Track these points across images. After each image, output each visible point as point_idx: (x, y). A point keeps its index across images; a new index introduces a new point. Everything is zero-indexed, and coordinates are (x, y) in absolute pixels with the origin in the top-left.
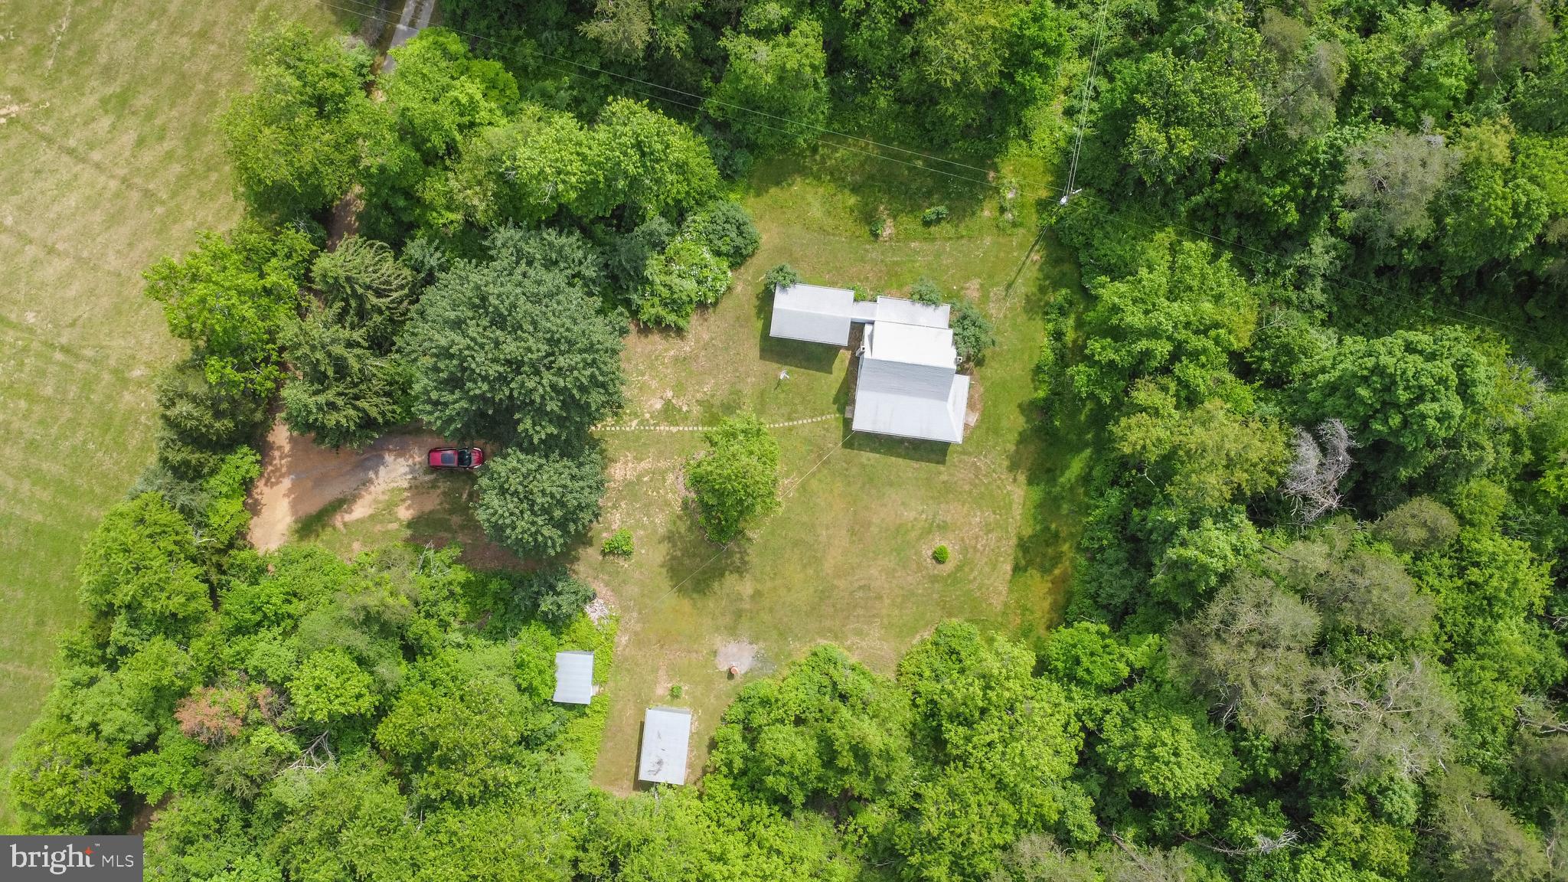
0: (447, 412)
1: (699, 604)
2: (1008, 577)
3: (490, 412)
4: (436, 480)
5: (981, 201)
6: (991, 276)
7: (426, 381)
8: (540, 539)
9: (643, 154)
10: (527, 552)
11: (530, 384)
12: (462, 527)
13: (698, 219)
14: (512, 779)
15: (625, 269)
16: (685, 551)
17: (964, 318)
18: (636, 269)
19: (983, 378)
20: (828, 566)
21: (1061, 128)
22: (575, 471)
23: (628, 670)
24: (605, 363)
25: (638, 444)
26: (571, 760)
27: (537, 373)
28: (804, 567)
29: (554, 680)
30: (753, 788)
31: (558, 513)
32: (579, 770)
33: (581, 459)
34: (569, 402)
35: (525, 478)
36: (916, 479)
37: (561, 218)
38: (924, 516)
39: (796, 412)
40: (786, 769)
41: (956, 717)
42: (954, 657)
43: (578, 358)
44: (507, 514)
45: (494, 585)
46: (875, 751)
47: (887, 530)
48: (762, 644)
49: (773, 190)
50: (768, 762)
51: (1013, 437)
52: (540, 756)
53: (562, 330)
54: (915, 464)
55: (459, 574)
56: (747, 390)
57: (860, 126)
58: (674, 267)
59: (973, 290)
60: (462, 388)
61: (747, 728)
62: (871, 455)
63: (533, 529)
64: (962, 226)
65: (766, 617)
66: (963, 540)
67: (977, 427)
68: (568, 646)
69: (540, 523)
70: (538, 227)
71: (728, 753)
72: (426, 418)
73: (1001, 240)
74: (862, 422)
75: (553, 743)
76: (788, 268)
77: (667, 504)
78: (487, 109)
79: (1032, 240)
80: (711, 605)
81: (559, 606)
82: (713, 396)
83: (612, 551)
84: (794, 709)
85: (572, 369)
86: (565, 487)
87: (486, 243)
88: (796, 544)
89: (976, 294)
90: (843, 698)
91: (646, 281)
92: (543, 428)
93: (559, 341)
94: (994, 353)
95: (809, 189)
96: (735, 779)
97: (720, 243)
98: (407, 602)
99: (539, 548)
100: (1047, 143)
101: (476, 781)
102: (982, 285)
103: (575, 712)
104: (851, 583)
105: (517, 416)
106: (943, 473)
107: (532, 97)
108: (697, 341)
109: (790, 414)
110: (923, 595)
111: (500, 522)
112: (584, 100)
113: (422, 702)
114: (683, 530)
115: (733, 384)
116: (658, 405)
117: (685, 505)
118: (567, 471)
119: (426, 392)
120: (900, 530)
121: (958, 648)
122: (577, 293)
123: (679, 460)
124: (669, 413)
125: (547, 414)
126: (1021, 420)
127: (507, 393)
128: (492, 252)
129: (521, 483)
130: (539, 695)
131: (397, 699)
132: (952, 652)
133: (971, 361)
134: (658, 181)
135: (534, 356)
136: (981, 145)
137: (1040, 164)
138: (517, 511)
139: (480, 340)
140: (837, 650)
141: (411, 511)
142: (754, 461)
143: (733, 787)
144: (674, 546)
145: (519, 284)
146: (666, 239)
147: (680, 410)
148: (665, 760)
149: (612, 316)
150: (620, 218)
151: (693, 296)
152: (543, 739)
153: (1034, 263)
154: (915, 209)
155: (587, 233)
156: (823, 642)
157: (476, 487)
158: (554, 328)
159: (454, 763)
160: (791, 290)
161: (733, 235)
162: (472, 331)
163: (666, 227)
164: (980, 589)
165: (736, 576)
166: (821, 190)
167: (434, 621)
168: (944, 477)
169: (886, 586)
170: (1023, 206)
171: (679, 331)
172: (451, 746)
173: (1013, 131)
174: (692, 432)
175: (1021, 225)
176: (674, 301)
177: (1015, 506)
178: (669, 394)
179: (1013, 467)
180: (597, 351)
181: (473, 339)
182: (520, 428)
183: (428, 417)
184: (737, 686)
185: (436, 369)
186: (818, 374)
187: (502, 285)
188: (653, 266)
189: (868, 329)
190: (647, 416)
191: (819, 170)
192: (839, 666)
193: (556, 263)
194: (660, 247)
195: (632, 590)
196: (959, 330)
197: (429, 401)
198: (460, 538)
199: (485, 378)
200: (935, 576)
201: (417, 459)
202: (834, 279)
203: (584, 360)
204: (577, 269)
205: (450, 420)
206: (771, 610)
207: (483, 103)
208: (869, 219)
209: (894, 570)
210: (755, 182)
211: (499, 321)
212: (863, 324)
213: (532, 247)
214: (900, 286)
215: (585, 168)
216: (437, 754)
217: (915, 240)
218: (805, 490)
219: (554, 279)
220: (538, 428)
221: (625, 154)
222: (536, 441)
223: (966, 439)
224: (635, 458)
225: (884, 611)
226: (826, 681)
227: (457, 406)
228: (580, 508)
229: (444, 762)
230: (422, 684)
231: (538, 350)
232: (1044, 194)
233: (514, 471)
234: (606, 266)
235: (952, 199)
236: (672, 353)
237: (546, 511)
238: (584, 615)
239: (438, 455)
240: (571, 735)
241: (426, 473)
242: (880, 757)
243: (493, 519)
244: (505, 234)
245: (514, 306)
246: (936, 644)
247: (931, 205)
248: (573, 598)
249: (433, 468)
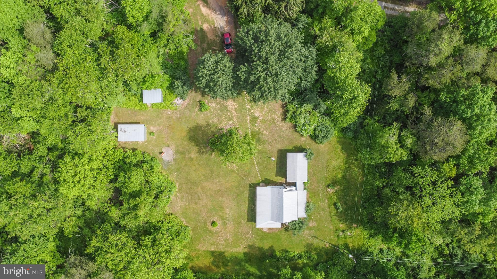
0: (245, 38)
1: (185, 139)
2: (209, 250)
3: (246, 54)
4: (219, 37)
5: (346, 223)
6: (318, 230)
7: (256, 28)
8: (201, 79)
9: (351, 100)
10: (195, 74)
11: (259, 68)
12: (203, 48)
13: (327, 121)
14: (109, 79)
15: (305, 97)
16: (204, 131)
17: (302, 224)
18: (306, 101)
19: (281, 232)
20: (205, 184)
21: (375, 248)
22: (228, 89)
23: (158, 115)
24: (271, 95)
25: (241, 109)
26: (122, 99)
27: (264, 70)
28: (204, 175)
29: (150, 89)
30: (119, 167)
31: (211, 84)
32: (119, 102)
33: (233, 90)
34: (254, 84)
35: (223, 70)
36: (241, 212)
37: (322, 71)
38: (228, 216)
39: (260, 165)
40: (127, 180)
41: (154, 240)
42: (177, 234)
43: (272, 85)
44: (208, 65)
45: (183, 63)
46: (137, 213)
47: (221, 204)
48: (173, 163)
49: (340, 147)
50: (128, 173)
51: (261, 245)
52: (121, 87)
53: (282, 78)
54: (246, 210)
55: (185, 49)
56: (266, 146)
57: (367, 175)
58: (308, 114)
59: (312, 224)
60: (254, 42)
61: (142, 162)
62: (248, 195)
63: (204, 76)
64: (335, 217)
65: (184, 163)
66: (221, 231)
67: (263, 232)
68: (164, 93)
69: (207, 78)
70: (317, 63)
71: (132, 156)
72: (241, 30)
73: (332, 232)
74: (260, 190)
75: (127, 91)
76: (313, 156)
77: (220, 123)
78: (359, 38)
79: (333, 243)
80: (186, 143)
81: (177, 88)
82: (262, 134)
83: (201, 105)
84: (150, 179)
85: (267, 83)
86: (222, 85)
87: (309, 44)
88: (212, 171)
89: (311, 225)
90: (157, 197)
91: (302, 105)
92: (243, 75)
93: (277, 77)
94: (290, 234)
95: (342, 160)
96: (123, 160)
97: (319, 130)
98: (171, 31)
99: (198, 79)
100: (369, 244)
101: (107, 65)
102: (315, 227)
103: (140, 98)
104: (200, 193)
105: (246, 65)
106: (244, 221)
107: (364, 55)
108: (281, 126)
109: (259, 163)
110: (199, 219)
111: (205, 63)
112: (365, 74)
113: (135, 41)
114: (211, 129)
115: (267, 141)
116: (256, 115)
117: (221, 129)
118: (228, 85)
119: (252, 29)
120: (222, 208)
121: (181, 235)
122: (296, 81)
123: (237, 125)
124: (254, 119)
125: (249, 76)
126: (267, 247)
127: (255, 60)
128: (306, 47)
129: (221, 69)
130: (143, 85)
131: (135, 32)
132: (179, 233)
133: (286, 228)
134: (341, 106)
135: (270, 69)
136: (365, 220)
137: (361, 242)
138: (210, 69)
139: (274, 47)
140: (175, 191)
141: (206, 29)
142: (240, 155)
143: (119, 159)
144: (206, 127)
145: (297, 59)
146: (318, 110)
147: (256, 123)
148: (126, 133)
149: (288, 95)
150: (324, 92)
151: (298, 123)
152: (128, 88)
153: (325, 245)
154: (339, 199)
155: (317, 81)
156: (177, 185)
157: (217, 52)
158: (282, 75)
159: (113, 56)
160: (305, 158)
161: (322, 135)
162: (277, 43)
163: (322, 110)
164: (203, 240)
165: (197, 150)
166: (342, 164)
167: (166, 42)
168: (243, 222)
169: (200, 206)
170: (345, 238)
171: (285, 119)
172: (118, 54)
173: (372, 231)
174: (248, 128)
175: (338, 238)
176: (295, 116)
177: (235, 249)
178: (261, 118)
179: (250, 247)
180: (275, 92)
181: (274, 44)
182: (242, 66)
183: (242, 31)
184: (157, 156)
185: (260, 32)
186: (275, 172)
187: (296, 53)
188: (307, 107)
189: (294, 188)
190: (252, 111)
191: (349, 163)
192: (169, 193)
193: (305, 71)
194: (315, 108)
195: (187, 113)
196: (297, 222)
197: (248, 31)
198: (199, 48)
199: (259, 51)
200: (206, 223)
201: (226, 29)
202: (311, 174)
203: (271, 88)
204: (304, 79)
205: (242, 39)
206: (186, 165)
207: (361, 37)
208: (334, 183)
209: (207, 208)
210: (342, 140)
211: (282, 53)
212: (295, 186)
213: (310, 62)
214: (311, 197)
215: (343, 78)
216: (114, 49)
217: (328, 201)
218: (232, 172)
219: (299, 71)
220: (243, 73)
221: (351, 93)
222: (238, 73)
223: (258, 229)
224: (236, 109)
225: (191, 206)
226: (163, 189)
227: (247, 41)
228: (215, 92)
229: (112, 52)
230: (142, 40)
231: (273, 70)
232: (351, 245)
233: (225, 66)
234: (306, 90)
235: (345, 212)
236: (276, 117)
237: (212, 79)
238: (176, 97)
239: (228, 36)
240: (131, 97)
241: (221, 32)
242: (135, 214)
243: (206, 60)
244: (314, 50)
245: (288, 58)
246: (181, 227)
247: (342, 205)
248: (182, 92)
249: (223, 35)
